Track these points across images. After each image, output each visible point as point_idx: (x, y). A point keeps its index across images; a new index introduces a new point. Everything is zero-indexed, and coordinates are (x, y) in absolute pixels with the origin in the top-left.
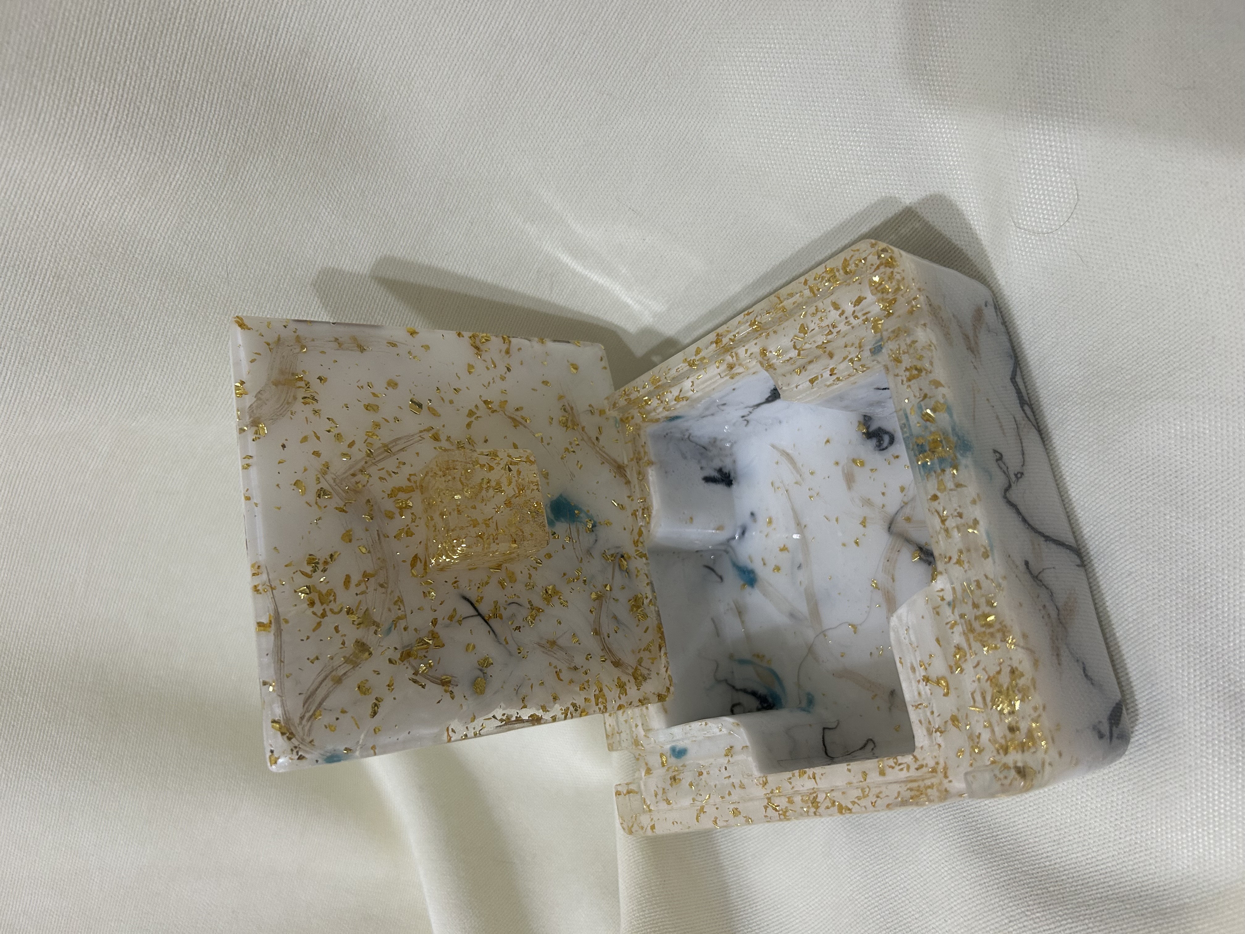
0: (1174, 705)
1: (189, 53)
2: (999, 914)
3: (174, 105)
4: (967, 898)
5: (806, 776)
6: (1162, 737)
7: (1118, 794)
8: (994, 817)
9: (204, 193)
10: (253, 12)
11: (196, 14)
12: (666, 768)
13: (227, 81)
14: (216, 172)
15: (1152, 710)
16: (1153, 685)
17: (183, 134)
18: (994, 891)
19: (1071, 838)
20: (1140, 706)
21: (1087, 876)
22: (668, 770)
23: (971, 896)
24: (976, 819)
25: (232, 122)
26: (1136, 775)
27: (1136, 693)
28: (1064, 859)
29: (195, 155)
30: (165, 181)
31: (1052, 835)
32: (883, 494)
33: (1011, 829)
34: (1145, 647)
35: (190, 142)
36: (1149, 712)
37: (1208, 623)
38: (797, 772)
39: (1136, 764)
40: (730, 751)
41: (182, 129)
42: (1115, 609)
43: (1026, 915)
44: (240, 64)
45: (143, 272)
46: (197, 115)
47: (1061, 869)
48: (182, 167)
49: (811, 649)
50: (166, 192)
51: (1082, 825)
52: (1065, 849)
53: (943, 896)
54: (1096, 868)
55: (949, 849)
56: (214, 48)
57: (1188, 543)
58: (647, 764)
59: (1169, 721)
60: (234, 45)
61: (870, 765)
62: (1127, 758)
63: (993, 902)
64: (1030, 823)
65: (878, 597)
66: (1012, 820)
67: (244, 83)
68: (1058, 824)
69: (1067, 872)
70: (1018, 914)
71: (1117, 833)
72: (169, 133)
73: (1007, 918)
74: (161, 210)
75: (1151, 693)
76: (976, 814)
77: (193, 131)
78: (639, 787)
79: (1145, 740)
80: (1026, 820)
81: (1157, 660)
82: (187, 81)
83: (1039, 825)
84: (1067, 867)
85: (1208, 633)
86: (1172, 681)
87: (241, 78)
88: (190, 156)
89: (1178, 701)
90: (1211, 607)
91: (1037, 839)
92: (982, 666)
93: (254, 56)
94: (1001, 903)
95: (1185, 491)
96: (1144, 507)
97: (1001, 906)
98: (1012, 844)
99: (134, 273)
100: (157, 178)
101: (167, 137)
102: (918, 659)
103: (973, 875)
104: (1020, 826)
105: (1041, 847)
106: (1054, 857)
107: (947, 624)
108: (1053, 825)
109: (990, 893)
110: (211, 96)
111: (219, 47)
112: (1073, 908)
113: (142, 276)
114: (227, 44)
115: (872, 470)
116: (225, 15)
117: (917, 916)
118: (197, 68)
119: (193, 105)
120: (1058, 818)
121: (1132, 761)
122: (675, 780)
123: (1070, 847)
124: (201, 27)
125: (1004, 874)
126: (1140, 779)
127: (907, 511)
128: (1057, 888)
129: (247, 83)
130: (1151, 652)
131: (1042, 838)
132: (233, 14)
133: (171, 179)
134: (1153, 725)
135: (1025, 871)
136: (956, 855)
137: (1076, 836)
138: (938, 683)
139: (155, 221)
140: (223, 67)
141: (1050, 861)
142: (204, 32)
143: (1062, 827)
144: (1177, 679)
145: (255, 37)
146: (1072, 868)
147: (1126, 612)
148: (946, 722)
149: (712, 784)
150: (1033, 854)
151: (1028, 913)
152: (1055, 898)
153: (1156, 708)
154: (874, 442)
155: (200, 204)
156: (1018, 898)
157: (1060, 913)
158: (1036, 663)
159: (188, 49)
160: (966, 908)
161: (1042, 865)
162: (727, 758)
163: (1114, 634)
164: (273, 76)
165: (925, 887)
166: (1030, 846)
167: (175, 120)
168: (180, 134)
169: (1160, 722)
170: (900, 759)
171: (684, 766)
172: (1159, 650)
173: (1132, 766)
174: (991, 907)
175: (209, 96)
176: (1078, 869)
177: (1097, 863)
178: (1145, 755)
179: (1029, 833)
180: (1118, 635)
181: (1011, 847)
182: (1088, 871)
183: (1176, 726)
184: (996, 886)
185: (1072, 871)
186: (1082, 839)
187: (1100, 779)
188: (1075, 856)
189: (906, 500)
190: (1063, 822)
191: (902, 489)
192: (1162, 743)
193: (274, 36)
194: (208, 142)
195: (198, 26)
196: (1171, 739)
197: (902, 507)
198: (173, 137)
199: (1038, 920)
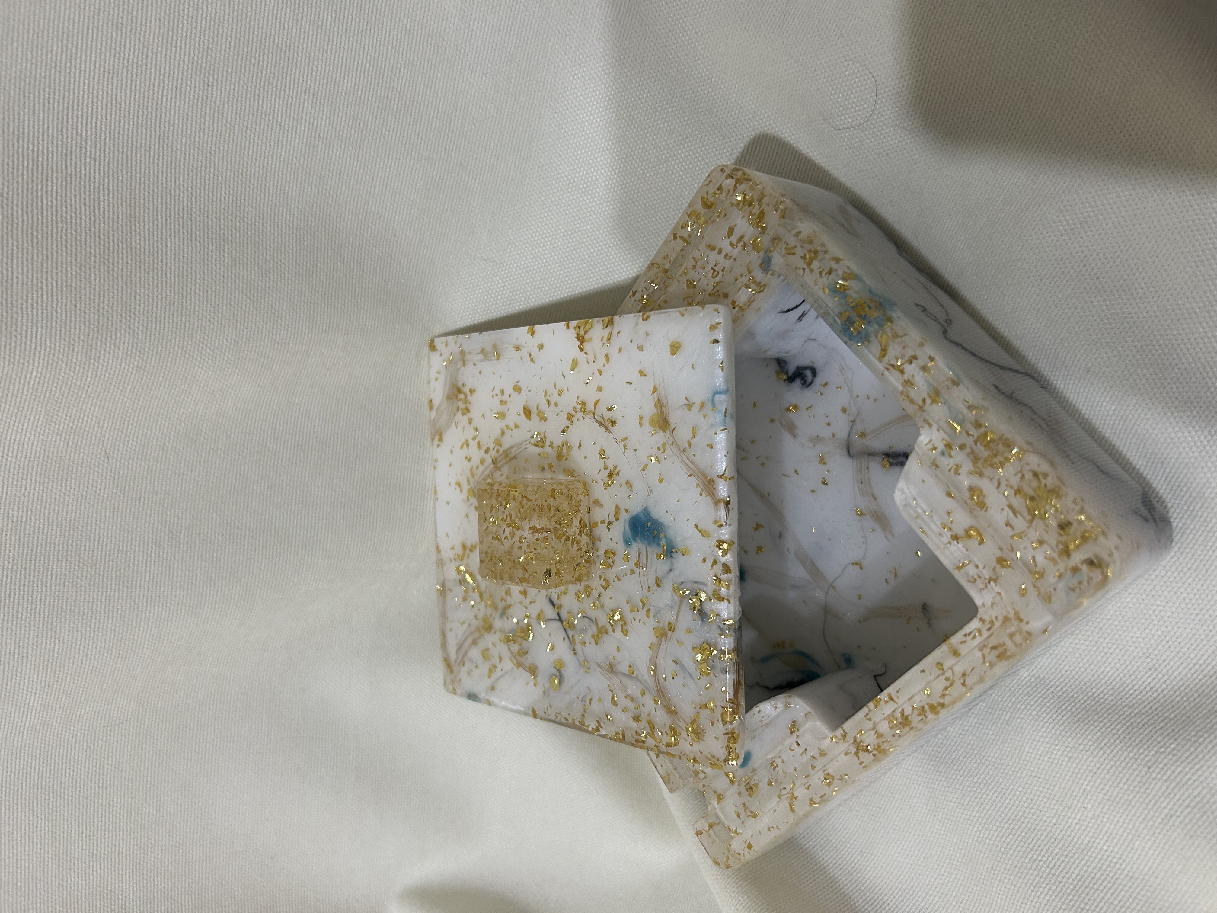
0: (1191, 470)
1: (15, 248)
2: (1135, 766)
3: (12, 304)
4: (1095, 770)
5: (882, 703)
6: (1197, 508)
7: (1186, 589)
8: (1081, 678)
9: (67, 384)
10: (68, 192)
11: (12, 209)
12: (737, 784)
13: (62, 267)
14: (74, 360)
15: (1175, 488)
16: (1163, 462)
17: (29, 331)
18: (1119, 747)
19: (1164, 657)
20: (1162, 491)
21: (1199, 686)
22: (739, 785)
23: (1098, 765)
24: (1064, 689)
25: (78, 305)
26: (1192, 561)
27: (1151, 481)
28: (1168, 682)
29: (48, 349)
30: (22, 382)
31: (1145, 664)
32: (829, 424)
33: (1103, 681)
34: (1137, 430)
35: (39, 337)
36: (1172, 493)
37: (1181, 380)
38: (871, 705)
39: (1188, 550)
40: (794, 728)
41: (27, 325)
42: (1092, 412)
43: (1162, 753)
44: (71, 245)
45: (21, 470)
46: (40, 307)
47: (1172, 692)
48: (36, 364)
49: (826, 610)
50: (25, 393)
51: (1168, 638)
52: (1165, 671)
53: (1070, 783)
54: (1204, 673)
55: (1053, 731)
56: (40, 237)
57: (1125, 318)
58: (715, 792)
59: (1195, 488)
60: (60, 229)
61: (940, 653)
62: (1175, 549)
63: (1122, 758)
64: (1118, 665)
65: (868, 522)
66: (1100, 672)
67: (81, 264)
68: (1145, 650)
69: (1178, 693)
70: (1153, 756)
71: (1205, 627)
72: (14, 333)
73: (1145, 765)
74: (25, 411)
75: (1164, 472)
76: (1063, 684)
77: (39, 325)
78: (718, 817)
79: (1183, 521)
80: (1112, 664)
81: (1153, 436)
82: (20, 276)
83: (1128, 663)
84: (1176, 688)
85: (1186, 389)
86: (1177, 448)
87: (76, 260)
88: (43, 352)
89: (1193, 464)
90: (1176, 364)
91: (1133, 677)
92: (1004, 483)
93: (83, 234)
94: (1131, 754)
95: (1099, 274)
96: (1070, 305)
97: (1133, 757)
98: (1112, 695)
99: (11, 476)
100: (13, 381)
101: (14, 338)
102: (939, 523)
103: (1090, 743)
104: (1110, 674)
105: (1140, 682)
106: (1158, 685)
107: (950, 470)
108: (1140, 654)
109: (1115, 751)
110: (49, 285)
111: (45, 235)
112: (1203, 722)
113: (20, 475)
114: (52, 230)
115: (808, 409)
116: (42, 202)
117: (1054, 821)
118: (27, 260)
119: (32, 299)
120: (1142, 645)
121: (1182, 550)
122: (751, 788)
123: (1168, 667)
124: (20, 219)
125: (1119, 726)
126: (1198, 562)
127: (859, 427)
128: (1177, 712)
129: (83, 263)
130: (1145, 431)
131: (1137, 672)
132: (49, 199)
133: (28, 379)
134: (1183, 503)
135: (1138, 713)
136: (1063, 733)
137: (1168, 653)
138: (969, 536)
139: (22, 422)
140: (55, 253)
141: (1157, 691)
142: (25, 223)
143: (1150, 651)
144: (1181, 443)
145: (78, 215)
146: (1181, 686)
147: (1103, 409)
148: (994, 569)
149: (791, 770)
150: (1136, 693)
151: (1163, 750)
152: (1180, 722)
153: (1177, 484)
154: (798, 382)
155: (65, 395)
156: (1144, 741)
157: (1193, 733)
158: (1052, 464)
159: (13, 244)
160: (1099, 780)
161: (1151, 699)
162: (794, 736)
163: (1104, 437)
164: (109, 250)
165: (1047, 786)
166: (1130, 687)
167: (17, 319)
168: (26, 331)
169: (1188, 495)
170: (967, 629)
171: (754, 770)
172: (1151, 425)
173: (1184, 555)
174: (1124, 764)
175: (47, 286)
176: (1187, 684)
177: (1202, 668)
178: (1191, 537)
179: (1122, 675)
180: (1107, 435)
181: (1113, 697)
182: (1197, 680)
183: (1204, 490)
184: (1118, 742)
185: (1183, 688)
186: (1175, 653)
187: (1162, 583)
188: (1176, 673)
189: (852, 418)
190: (1148, 646)
191: (844, 410)
192: (1200, 514)
193: (97, 211)
194: (58, 332)
195: (17, 219)
196: (1206, 505)
197: (852, 427)
198: (19, 336)
199: (1175, 752)
